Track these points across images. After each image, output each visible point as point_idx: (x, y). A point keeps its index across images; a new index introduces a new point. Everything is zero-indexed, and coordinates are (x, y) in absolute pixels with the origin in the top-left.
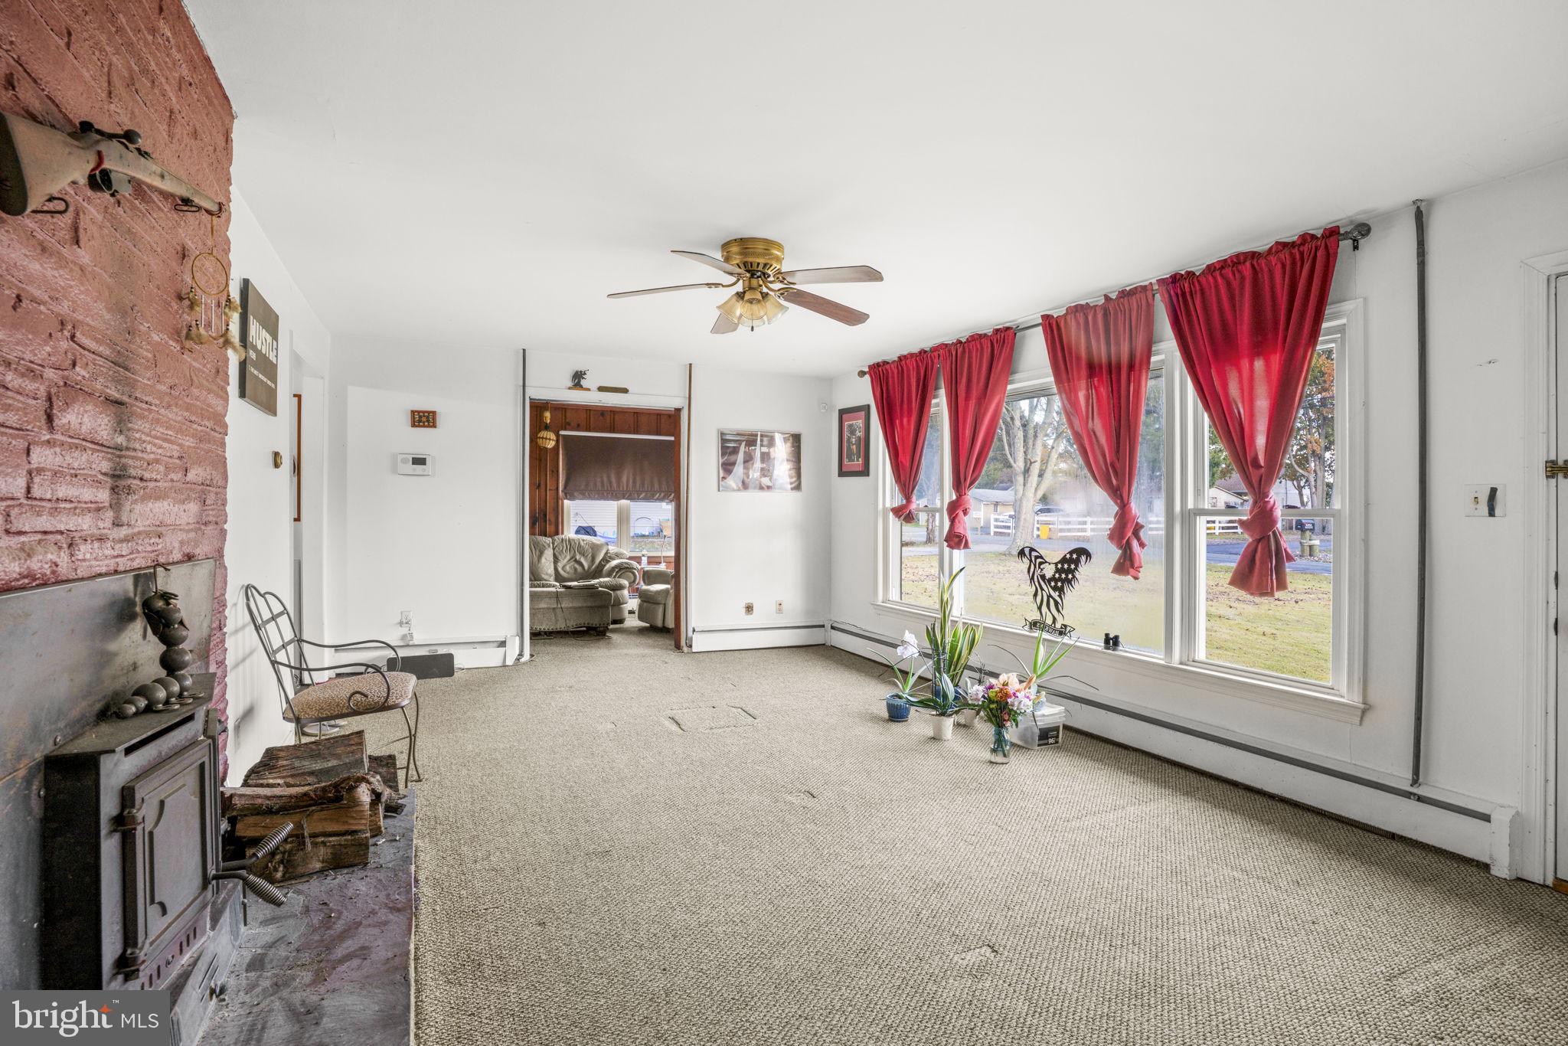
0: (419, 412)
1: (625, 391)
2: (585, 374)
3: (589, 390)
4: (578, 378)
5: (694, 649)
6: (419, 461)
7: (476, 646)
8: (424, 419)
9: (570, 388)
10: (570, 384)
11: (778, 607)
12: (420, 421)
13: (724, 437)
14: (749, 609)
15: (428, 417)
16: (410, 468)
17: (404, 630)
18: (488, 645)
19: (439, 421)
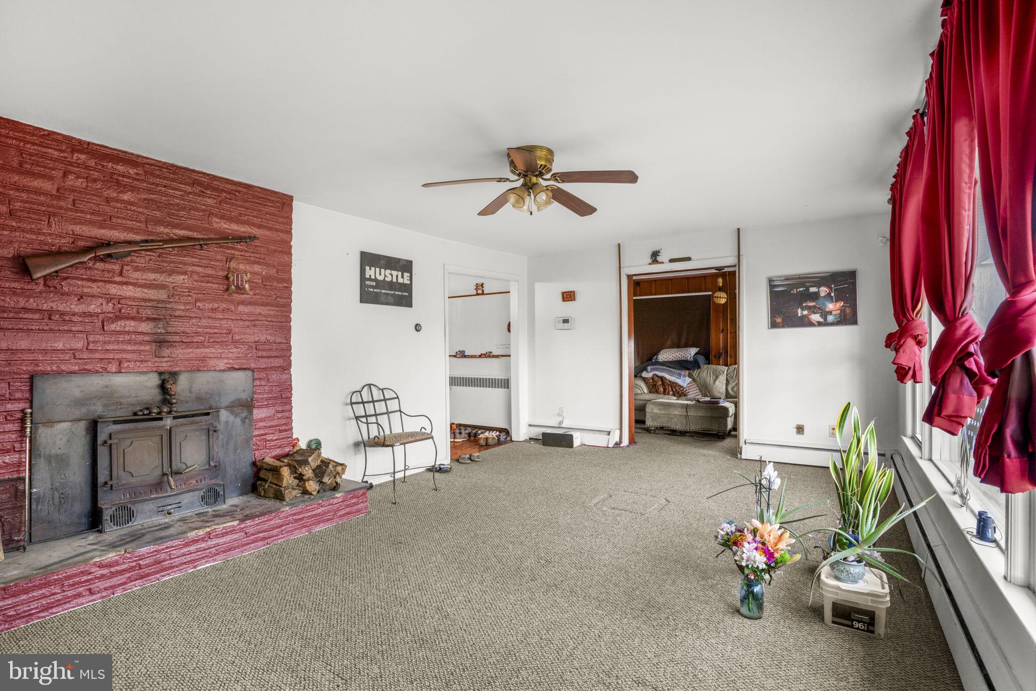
0: (566, 292)
1: (689, 259)
2: (659, 252)
3: (663, 263)
4: (655, 256)
5: (743, 457)
6: (566, 321)
7: (596, 432)
8: (568, 296)
9: (650, 264)
10: (650, 261)
11: (831, 431)
12: (567, 298)
13: (773, 284)
14: (800, 429)
15: (570, 295)
16: (562, 325)
17: (560, 419)
18: (602, 433)
19: (578, 296)
